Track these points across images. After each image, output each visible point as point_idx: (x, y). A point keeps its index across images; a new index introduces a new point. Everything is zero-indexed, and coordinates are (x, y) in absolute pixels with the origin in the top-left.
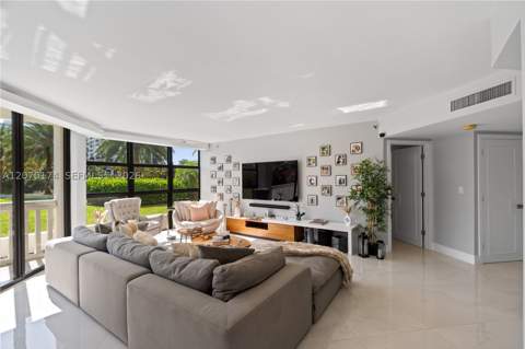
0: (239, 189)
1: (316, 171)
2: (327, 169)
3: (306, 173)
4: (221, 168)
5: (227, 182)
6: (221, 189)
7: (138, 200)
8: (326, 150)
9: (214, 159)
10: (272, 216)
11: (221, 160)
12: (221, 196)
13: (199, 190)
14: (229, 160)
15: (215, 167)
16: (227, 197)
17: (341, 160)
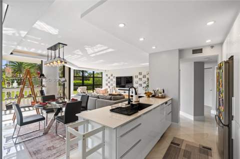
0: (115, 85)
1: (137, 79)
2: (140, 79)
3: (135, 80)
4: (109, 78)
5: (111, 82)
6: (109, 85)
7: (86, 87)
8: (140, 74)
9: (107, 75)
10: (125, 93)
11: (109, 75)
12: (109, 87)
13: (102, 85)
14: (112, 75)
15: (107, 78)
16: (111, 87)
17: (144, 77)
